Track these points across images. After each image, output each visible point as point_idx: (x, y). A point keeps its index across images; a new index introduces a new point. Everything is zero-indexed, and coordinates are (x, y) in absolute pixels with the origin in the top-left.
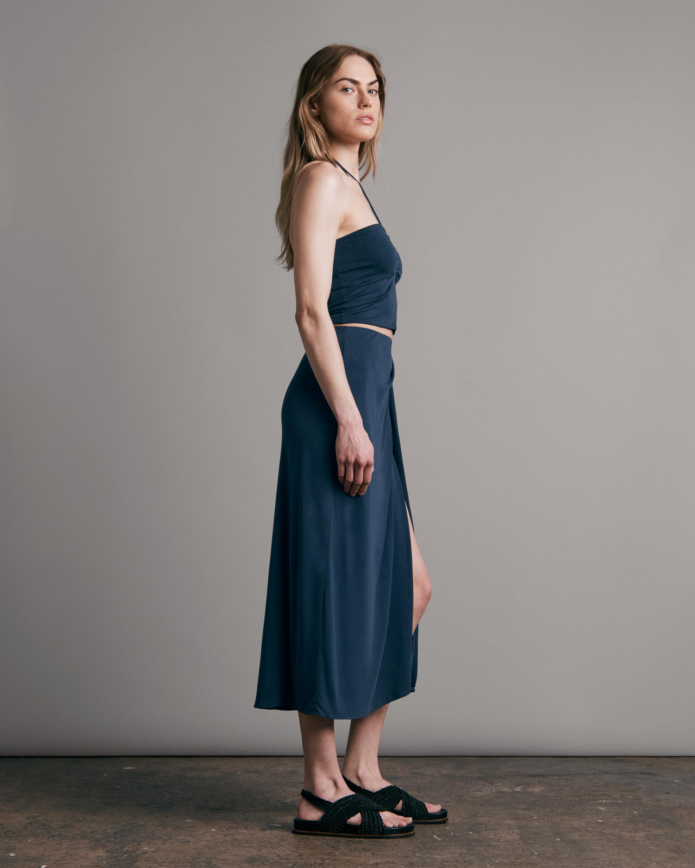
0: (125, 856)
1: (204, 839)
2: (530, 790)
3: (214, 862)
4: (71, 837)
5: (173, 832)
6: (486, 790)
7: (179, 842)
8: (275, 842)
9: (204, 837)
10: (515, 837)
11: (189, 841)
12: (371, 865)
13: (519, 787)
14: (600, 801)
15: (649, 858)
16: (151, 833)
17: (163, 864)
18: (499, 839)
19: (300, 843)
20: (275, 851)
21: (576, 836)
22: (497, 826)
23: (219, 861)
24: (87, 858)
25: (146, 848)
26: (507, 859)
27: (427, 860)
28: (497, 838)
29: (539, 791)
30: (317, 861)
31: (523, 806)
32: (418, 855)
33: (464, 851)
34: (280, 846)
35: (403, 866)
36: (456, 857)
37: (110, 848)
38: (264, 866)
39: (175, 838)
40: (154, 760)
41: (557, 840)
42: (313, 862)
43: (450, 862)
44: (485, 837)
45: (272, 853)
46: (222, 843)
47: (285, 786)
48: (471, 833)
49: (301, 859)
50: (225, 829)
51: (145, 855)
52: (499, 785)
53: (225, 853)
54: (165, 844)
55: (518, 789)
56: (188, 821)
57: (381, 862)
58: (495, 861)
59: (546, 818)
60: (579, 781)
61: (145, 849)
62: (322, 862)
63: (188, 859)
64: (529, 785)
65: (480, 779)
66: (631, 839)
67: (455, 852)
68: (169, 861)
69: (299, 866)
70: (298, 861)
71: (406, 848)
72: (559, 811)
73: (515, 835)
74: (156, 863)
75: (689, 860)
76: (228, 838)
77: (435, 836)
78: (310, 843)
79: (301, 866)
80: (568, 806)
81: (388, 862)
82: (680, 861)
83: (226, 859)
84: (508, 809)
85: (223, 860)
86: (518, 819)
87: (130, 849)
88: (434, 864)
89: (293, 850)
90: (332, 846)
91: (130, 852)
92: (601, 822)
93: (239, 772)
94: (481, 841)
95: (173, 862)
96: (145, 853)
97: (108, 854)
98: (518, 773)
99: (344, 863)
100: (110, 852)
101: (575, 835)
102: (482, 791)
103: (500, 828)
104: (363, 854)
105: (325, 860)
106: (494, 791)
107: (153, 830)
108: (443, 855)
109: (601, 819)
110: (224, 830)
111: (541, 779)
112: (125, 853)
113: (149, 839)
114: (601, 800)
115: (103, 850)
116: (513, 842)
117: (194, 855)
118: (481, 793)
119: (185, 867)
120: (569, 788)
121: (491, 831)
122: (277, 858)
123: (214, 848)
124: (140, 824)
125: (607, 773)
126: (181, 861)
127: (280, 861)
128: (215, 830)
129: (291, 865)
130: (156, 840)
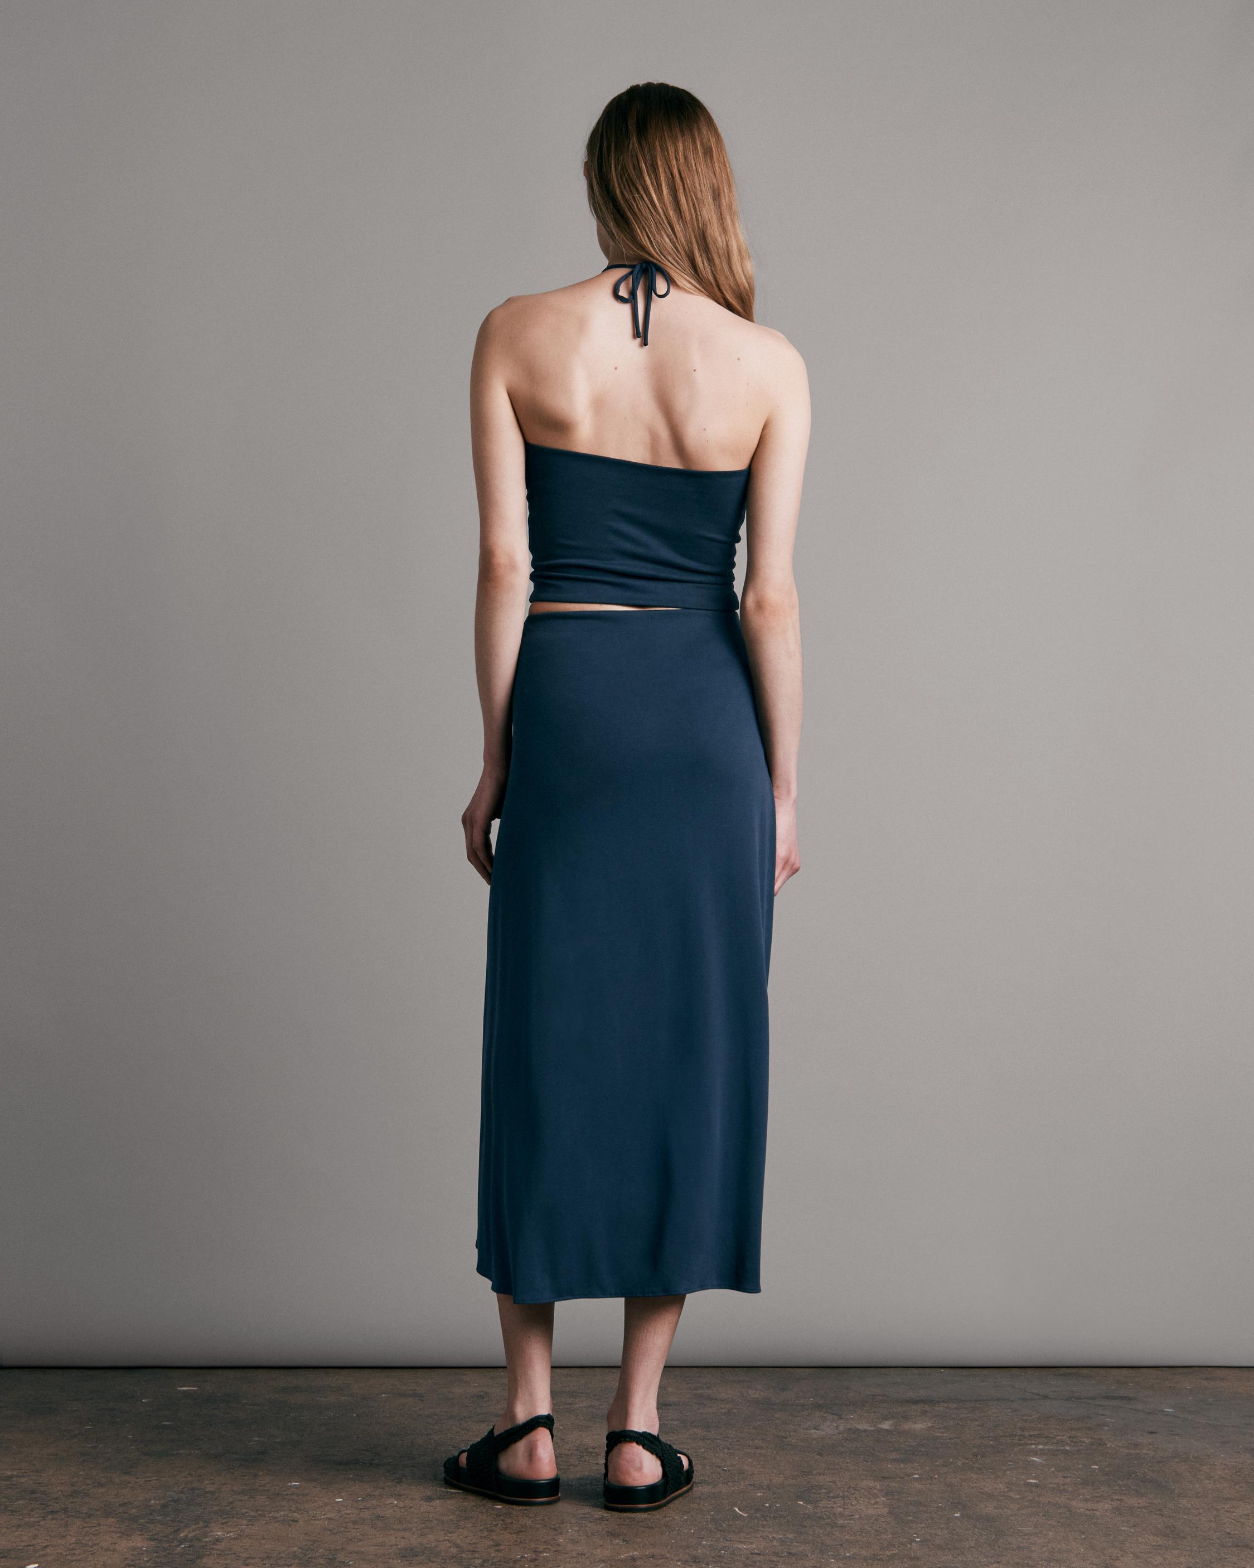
0: (182, 1546)
1: (323, 1517)
2: (906, 1426)
3: (340, 1557)
4: (86, 1513)
5: (267, 1503)
6: (829, 1426)
7: (279, 1521)
8: (451, 1520)
9: (323, 1513)
10: (879, 1510)
11: (296, 1520)
12: (622, 1561)
13: (887, 1422)
14: (1033, 1446)
15: (1121, 1547)
16: (227, 1506)
17: (250, 1561)
18: (851, 1514)
19: (495, 1523)
20: (451, 1537)
21: (989, 1508)
22: (847, 1491)
23: (350, 1555)
24: (115, 1550)
25: (219, 1533)
26: (867, 1549)
27: (723, 1552)
28: (847, 1512)
29: (922, 1429)
30: (526, 1555)
31: (894, 1456)
32: (706, 1544)
33: (790, 1536)
34: (459, 1528)
35: (679, 1563)
36: (774, 1546)
37: (154, 1533)
38: (430, 1564)
39: (271, 1515)
40: (231, 1373)
41: (956, 1515)
42: (519, 1557)
43: (764, 1556)
44: (826, 1511)
45: (445, 1540)
46: (355, 1523)
47: (467, 1420)
48: (801, 1503)
49: (498, 1551)
50: (360, 1499)
51: (217, 1545)
52: (852, 1418)
53: (361, 1540)
54: (252, 1525)
55: (886, 1425)
56: (293, 1483)
57: (640, 1557)
58: (845, 1554)
59: (936, 1476)
60: (995, 1411)
61: (217, 1535)
62: (534, 1556)
63: (294, 1552)
64: (906, 1418)
65: (818, 1407)
66: (1089, 1513)
67: (773, 1538)
68: (261, 1556)
69: (493, 1564)
70: (492, 1555)
71: (685, 1531)
72: (959, 1463)
73: (881, 1506)
74: (238, 1559)
75: (1191, 1551)
76: (366, 1515)
77: (737, 1509)
78: (514, 1522)
79: (497, 1564)
80: (976, 1455)
81: (653, 1556)
82: (1176, 1552)
83: (362, 1553)
84: (867, 1461)
85: (356, 1553)
86: (884, 1478)
87: (190, 1535)
88: (735, 1558)
89: (483, 1535)
90: (553, 1527)
91: (191, 1540)
92: (1035, 1483)
93: (383, 1395)
94: (820, 1517)
95: (268, 1558)
96: (217, 1540)
97: (152, 1543)
98: (885, 1398)
99: (574, 1557)
100: (155, 1540)
101: (987, 1506)
102: (820, 1428)
103: (852, 1494)
104: (608, 1541)
105: (541, 1552)
106: (841, 1428)
107: (231, 1500)
108: (751, 1543)
109: (1035, 1478)
110: (358, 1500)
111: (927, 1407)
112: (182, 1541)
113: (225, 1516)
114: (1034, 1444)
115: (142, 1537)
116: (876, 1520)
117: (306, 1545)
118: (818, 1432)
119: (290, 1565)
120: (976, 1423)
121: (836, 1500)
122: (454, 1550)
123: (342, 1532)
124: (207, 1490)
125: (1046, 1397)
126: (283, 1555)
127: (459, 1555)
128: (341, 1500)
129: (479, 1561)
130: (237, 1518)
